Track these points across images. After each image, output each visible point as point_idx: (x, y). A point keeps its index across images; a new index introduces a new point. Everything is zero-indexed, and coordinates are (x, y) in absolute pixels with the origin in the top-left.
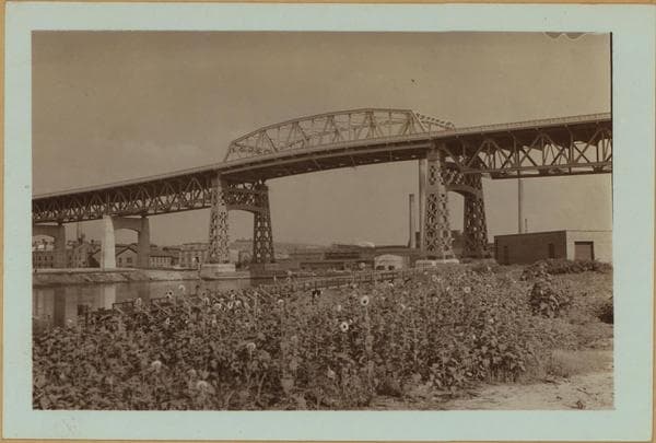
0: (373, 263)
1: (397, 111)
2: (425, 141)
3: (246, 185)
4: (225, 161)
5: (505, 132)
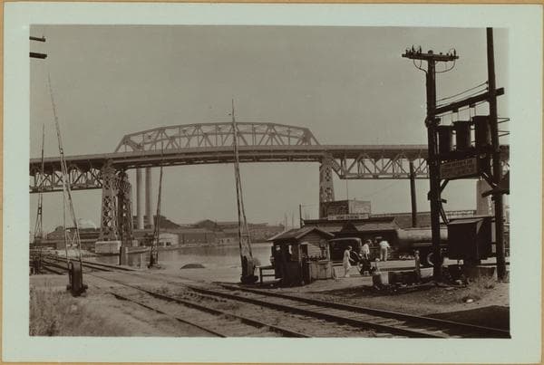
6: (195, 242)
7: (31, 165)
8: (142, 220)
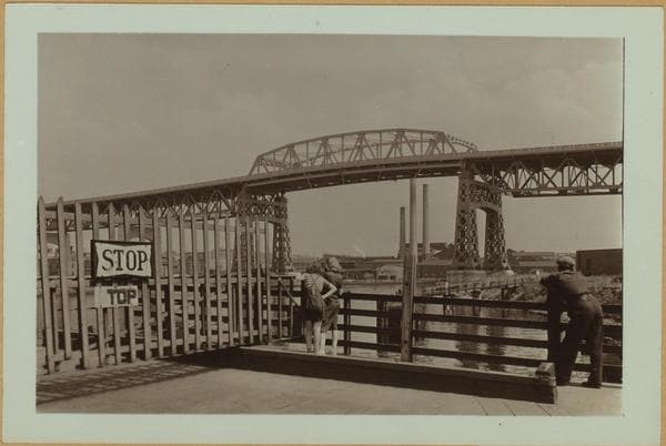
0: (375, 273)
1: (428, 132)
2: (457, 161)
3: (267, 197)
4: (250, 174)
5: (533, 155)
8: (415, 248)
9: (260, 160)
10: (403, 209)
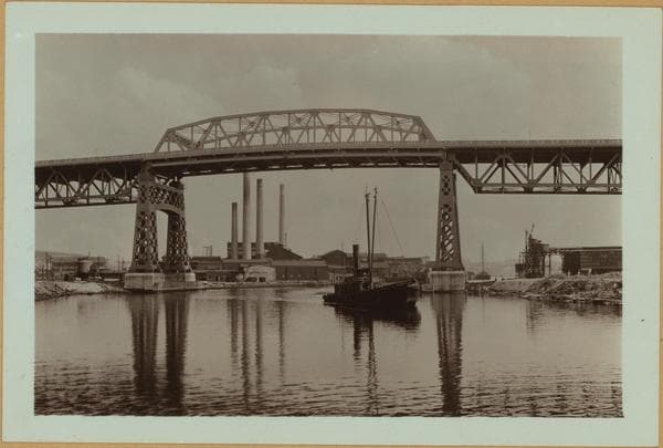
6: (293, 279)
7: (36, 169)
8: (249, 247)
9: (171, 135)
10: (234, 205)
